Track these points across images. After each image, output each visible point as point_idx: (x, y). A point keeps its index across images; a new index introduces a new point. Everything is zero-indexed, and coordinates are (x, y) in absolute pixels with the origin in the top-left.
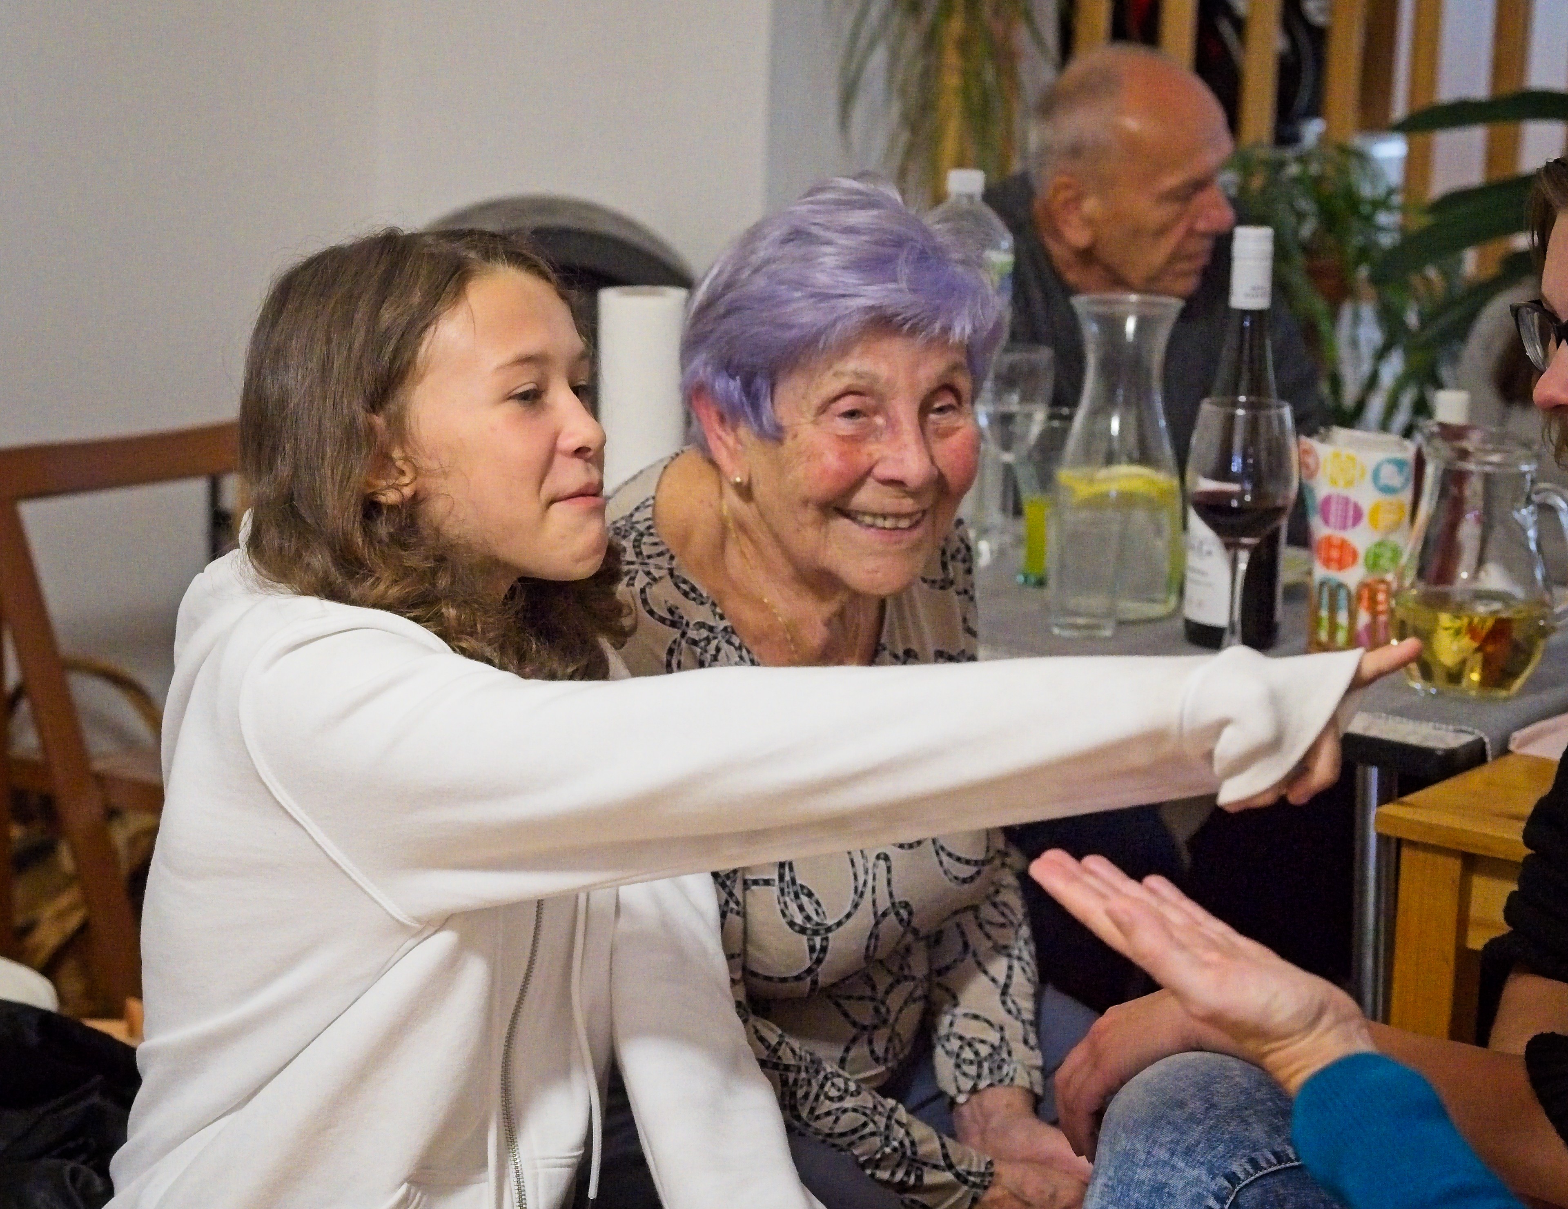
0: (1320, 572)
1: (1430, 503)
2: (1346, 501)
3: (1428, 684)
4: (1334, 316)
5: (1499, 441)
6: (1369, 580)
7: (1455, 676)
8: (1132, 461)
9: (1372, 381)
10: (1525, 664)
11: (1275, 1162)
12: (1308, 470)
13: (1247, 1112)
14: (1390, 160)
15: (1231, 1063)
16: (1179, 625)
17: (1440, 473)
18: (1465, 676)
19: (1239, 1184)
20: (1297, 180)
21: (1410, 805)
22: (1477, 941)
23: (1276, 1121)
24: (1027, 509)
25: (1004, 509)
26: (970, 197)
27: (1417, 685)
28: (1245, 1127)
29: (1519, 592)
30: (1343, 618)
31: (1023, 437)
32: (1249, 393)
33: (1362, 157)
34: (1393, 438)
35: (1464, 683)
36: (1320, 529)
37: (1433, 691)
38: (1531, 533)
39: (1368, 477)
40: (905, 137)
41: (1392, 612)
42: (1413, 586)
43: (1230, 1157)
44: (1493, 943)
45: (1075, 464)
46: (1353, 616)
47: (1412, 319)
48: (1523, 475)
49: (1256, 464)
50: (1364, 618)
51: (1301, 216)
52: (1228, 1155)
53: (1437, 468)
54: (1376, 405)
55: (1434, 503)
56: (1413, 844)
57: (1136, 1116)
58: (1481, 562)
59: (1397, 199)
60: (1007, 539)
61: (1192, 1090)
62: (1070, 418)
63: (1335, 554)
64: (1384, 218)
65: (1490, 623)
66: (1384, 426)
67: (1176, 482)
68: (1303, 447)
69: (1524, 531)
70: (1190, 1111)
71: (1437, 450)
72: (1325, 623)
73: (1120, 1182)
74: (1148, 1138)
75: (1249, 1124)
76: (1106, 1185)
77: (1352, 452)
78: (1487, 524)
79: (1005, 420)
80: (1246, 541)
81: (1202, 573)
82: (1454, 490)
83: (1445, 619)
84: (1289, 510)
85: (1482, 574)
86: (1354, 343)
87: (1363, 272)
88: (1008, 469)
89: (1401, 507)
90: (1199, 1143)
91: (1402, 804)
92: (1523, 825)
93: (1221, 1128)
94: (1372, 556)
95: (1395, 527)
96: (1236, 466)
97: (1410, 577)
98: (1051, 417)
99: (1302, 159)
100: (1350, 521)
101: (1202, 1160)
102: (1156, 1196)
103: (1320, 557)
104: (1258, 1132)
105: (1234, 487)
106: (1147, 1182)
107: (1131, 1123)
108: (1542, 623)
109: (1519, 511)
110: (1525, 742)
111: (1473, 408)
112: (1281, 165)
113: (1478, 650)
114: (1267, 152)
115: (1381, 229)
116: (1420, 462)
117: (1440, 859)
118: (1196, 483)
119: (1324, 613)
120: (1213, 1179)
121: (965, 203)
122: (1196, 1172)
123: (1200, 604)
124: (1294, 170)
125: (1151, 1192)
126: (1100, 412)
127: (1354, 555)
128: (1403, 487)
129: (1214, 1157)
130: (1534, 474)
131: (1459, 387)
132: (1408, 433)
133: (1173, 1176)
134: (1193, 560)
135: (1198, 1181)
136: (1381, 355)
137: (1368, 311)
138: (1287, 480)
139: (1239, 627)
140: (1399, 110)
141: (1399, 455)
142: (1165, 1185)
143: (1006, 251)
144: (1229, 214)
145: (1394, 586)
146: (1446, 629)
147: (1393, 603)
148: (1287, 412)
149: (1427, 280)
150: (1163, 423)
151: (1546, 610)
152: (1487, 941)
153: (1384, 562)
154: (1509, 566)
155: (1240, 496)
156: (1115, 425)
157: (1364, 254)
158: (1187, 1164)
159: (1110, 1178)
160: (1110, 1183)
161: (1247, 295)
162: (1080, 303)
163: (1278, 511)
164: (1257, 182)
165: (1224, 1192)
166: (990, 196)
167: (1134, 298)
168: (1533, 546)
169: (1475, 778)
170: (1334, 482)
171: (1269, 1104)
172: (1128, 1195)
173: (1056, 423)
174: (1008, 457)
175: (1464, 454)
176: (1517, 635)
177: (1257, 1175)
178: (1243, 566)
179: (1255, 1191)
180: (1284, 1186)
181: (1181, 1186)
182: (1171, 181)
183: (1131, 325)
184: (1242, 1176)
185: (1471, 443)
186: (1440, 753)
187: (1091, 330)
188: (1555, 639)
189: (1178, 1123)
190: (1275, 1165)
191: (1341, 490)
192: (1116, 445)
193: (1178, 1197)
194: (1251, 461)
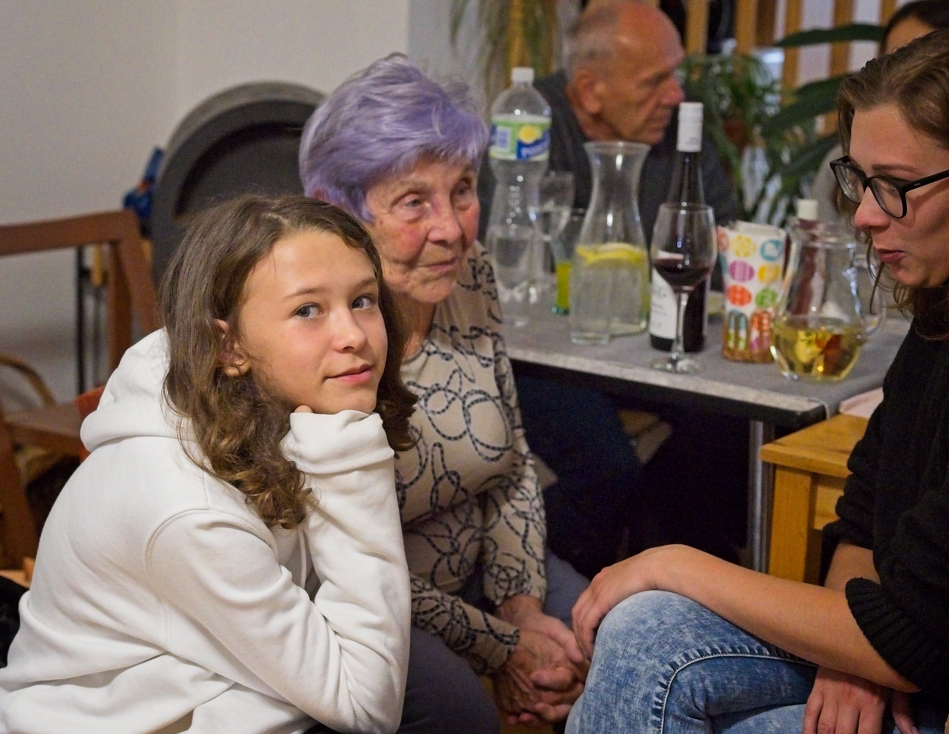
0: (730, 307)
1: (794, 265)
2: (744, 265)
3: (792, 373)
4: (740, 154)
5: (833, 230)
6: (758, 311)
7: (808, 368)
8: (619, 240)
9: (762, 195)
10: (849, 362)
11: (699, 655)
12: (722, 247)
13: (683, 626)
14: (773, 64)
15: (673, 597)
16: (647, 336)
17: (800, 248)
18: (814, 367)
19: (678, 669)
20: (718, 75)
21: (781, 444)
22: (820, 525)
23: (699, 631)
24: (558, 268)
25: (545, 268)
26: (526, 84)
27: (786, 373)
28: (682, 635)
29: (845, 318)
30: (743, 334)
31: (556, 226)
32: (688, 201)
33: (757, 62)
34: (773, 228)
35: (814, 372)
36: (729, 281)
37: (796, 377)
38: (853, 284)
39: (758, 252)
40: (488, 49)
41: (771, 330)
42: (784, 315)
43: (673, 653)
44: (829, 527)
45: (587, 242)
46: (748, 333)
47: (786, 157)
48: (848, 250)
49: (692, 243)
50: (755, 334)
51: (721, 96)
52: (672, 652)
53: (798, 246)
54: (764, 208)
55: (796, 265)
56: (784, 468)
57: (617, 628)
58: (824, 301)
59: (778, 87)
60: (547, 286)
61: (650, 613)
62: (583, 215)
63: (738, 296)
64: (770, 98)
65: (828, 338)
66: (769, 221)
67: (645, 253)
68: (720, 233)
69: (849, 283)
70: (649, 626)
71: (798, 235)
72: (732, 337)
73: (607, 668)
74: (624, 642)
75: (684, 633)
76: (599, 670)
77: (749, 236)
78: (828, 279)
79: (545, 216)
80: (686, 288)
81: (660, 307)
82: (808, 259)
83: (802, 334)
84: (712, 269)
85: (825, 309)
86: (752, 171)
87: (757, 130)
88: (547, 246)
89: (777, 268)
90: (654, 645)
91: (776, 444)
92: (848, 457)
93: (667, 636)
94: (760, 298)
95: (773, 280)
96: (679, 245)
97: (782, 310)
98: (573, 214)
99: (722, 63)
100: (747, 277)
101: (656, 654)
102: (629, 676)
103: (729, 298)
104: (689, 638)
105: (679, 256)
106: (623, 667)
107: (614, 633)
108: (859, 337)
109: (846, 271)
110: (849, 407)
111: (820, 211)
112: (708, 67)
113: (822, 353)
114: (702, 59)
115: (768, 105)
116: (788, 242)
117: (799, 477)
118: (656, 254)
119: (732, 331)
120: (662, 666)
121: (522, 88)
122: (652, 662)
123: (659, 325)
124: (717, 69)
125: (626, 673)
126: (602, 210)
127: (750, 296)
128: (779, 256)
129: (664, 653)
130: (855, 250)
131: (812, 198)
132: (783, 225)
133: (639, 664)
134: (655, 299)
135: (654, 667)
136: (768, 178)
137: (760, 152)
138: (710, 253)
139: (681, 339)
140: (779, 34)
141: (775, 238)
142: (634, 669)
143: (547, 116)
144: (681, 94)
145: (773, 315)
146: (803, 341)
147: (772, 325)
148: (710, 212)
149: (795, 136)
150: (638, 218)
151: (860, 329)
152: (825, 525)
153: (767, 301)
154: (840, 303)
155: (683, 262)
156: (610, 219)
157: (759, 119)
158: (647, 657)
159: (602, 666)
160: (602, 668)
161: (687, 143)
162: (590, 147)
163: (705, 270)
164: (695, 77)
165: (669, 674)
166: (538, 83)
167: (621, 144)
168: (854, 292)
169: (819, 429)
170: (738, 254)
171: (696, 621)
172: (612, 676)
173: (576, 219)
174: (547, 238)
175: (814, 238)
176: (844, 344)
177: (689, 664)
178: (684, 303)
179: (687, 673)
180: (704, 669)
181: (643, 670)
182: (647, 74)
183: (619, 160)
184: (679, 664)
185: (818, 231)
186: (799, 414)
187: (596, 163)
188: (867, 347)
189: (642, 633)
190: (699, 658)
191: (742, 259)
192: (610, 232)
193: (641, 677)
194: (689, 241)
